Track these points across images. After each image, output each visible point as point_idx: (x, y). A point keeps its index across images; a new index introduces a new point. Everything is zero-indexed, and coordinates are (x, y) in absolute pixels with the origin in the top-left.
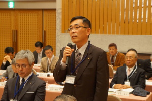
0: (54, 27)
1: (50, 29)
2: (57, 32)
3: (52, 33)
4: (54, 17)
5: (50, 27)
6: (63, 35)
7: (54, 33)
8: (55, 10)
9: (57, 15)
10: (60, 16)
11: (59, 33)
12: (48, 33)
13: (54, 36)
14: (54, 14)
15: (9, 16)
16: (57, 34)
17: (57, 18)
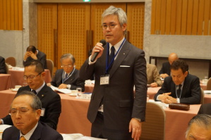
0: (141, 26)
1: (135, 28)
2: (145, 32)
3: (138, 35)
4: (141, 13)
5: (135, 25)
6: (153, 37)
7: (141, 35)
8: (143, 3)
9: (146, 10)
10: (150, 12)
11: (148, 35)
12: (132, 34)
13: (141, 38)
14: (141, 10)
15: (83, 13)
16: (145, 36)
17: (146, 14)
